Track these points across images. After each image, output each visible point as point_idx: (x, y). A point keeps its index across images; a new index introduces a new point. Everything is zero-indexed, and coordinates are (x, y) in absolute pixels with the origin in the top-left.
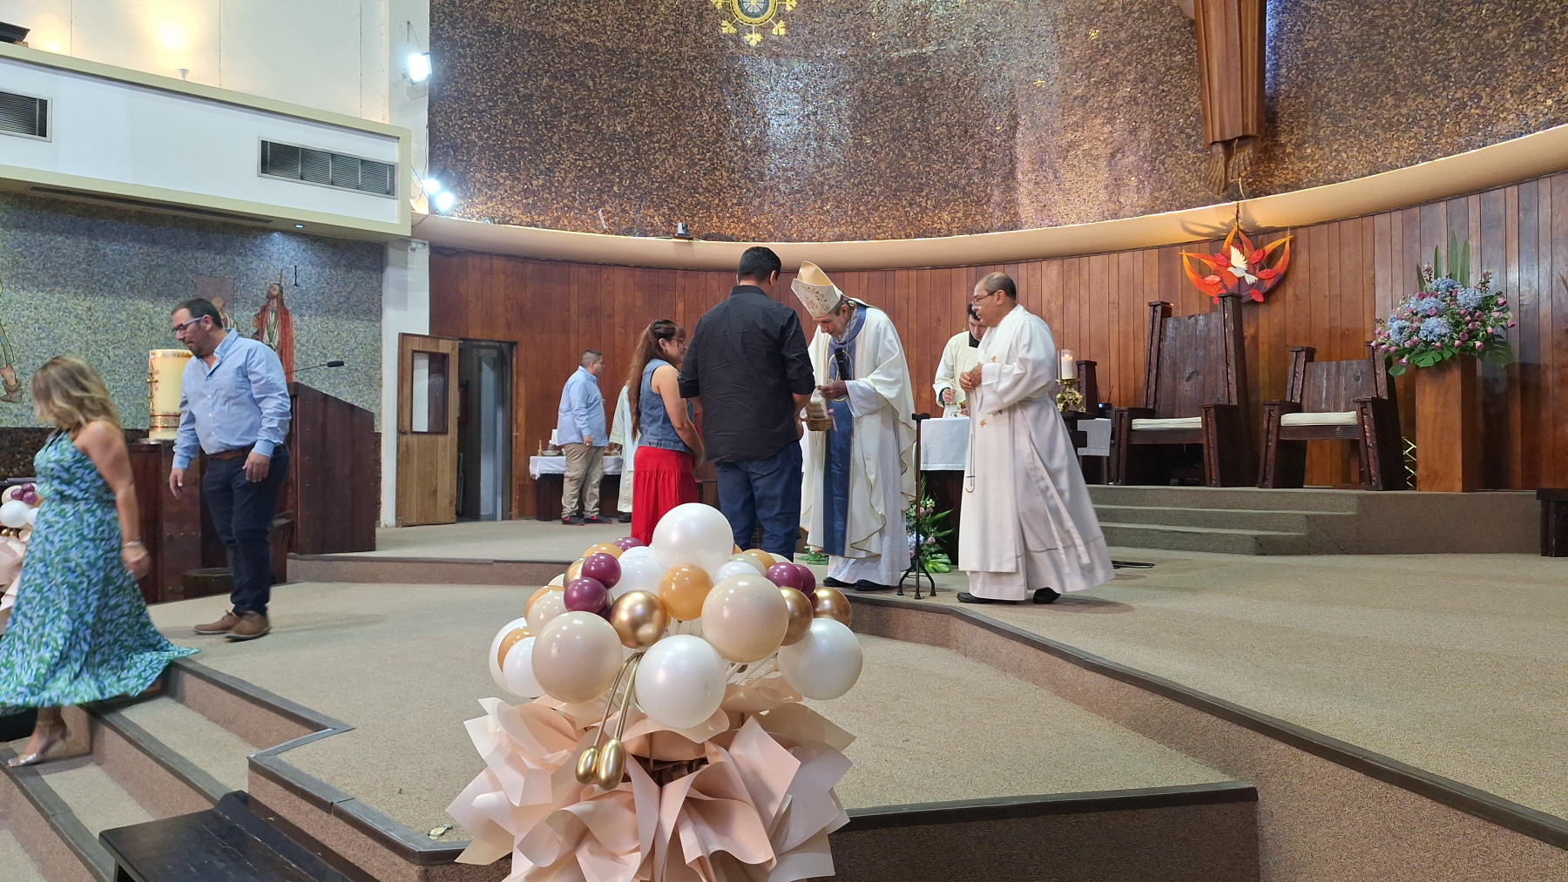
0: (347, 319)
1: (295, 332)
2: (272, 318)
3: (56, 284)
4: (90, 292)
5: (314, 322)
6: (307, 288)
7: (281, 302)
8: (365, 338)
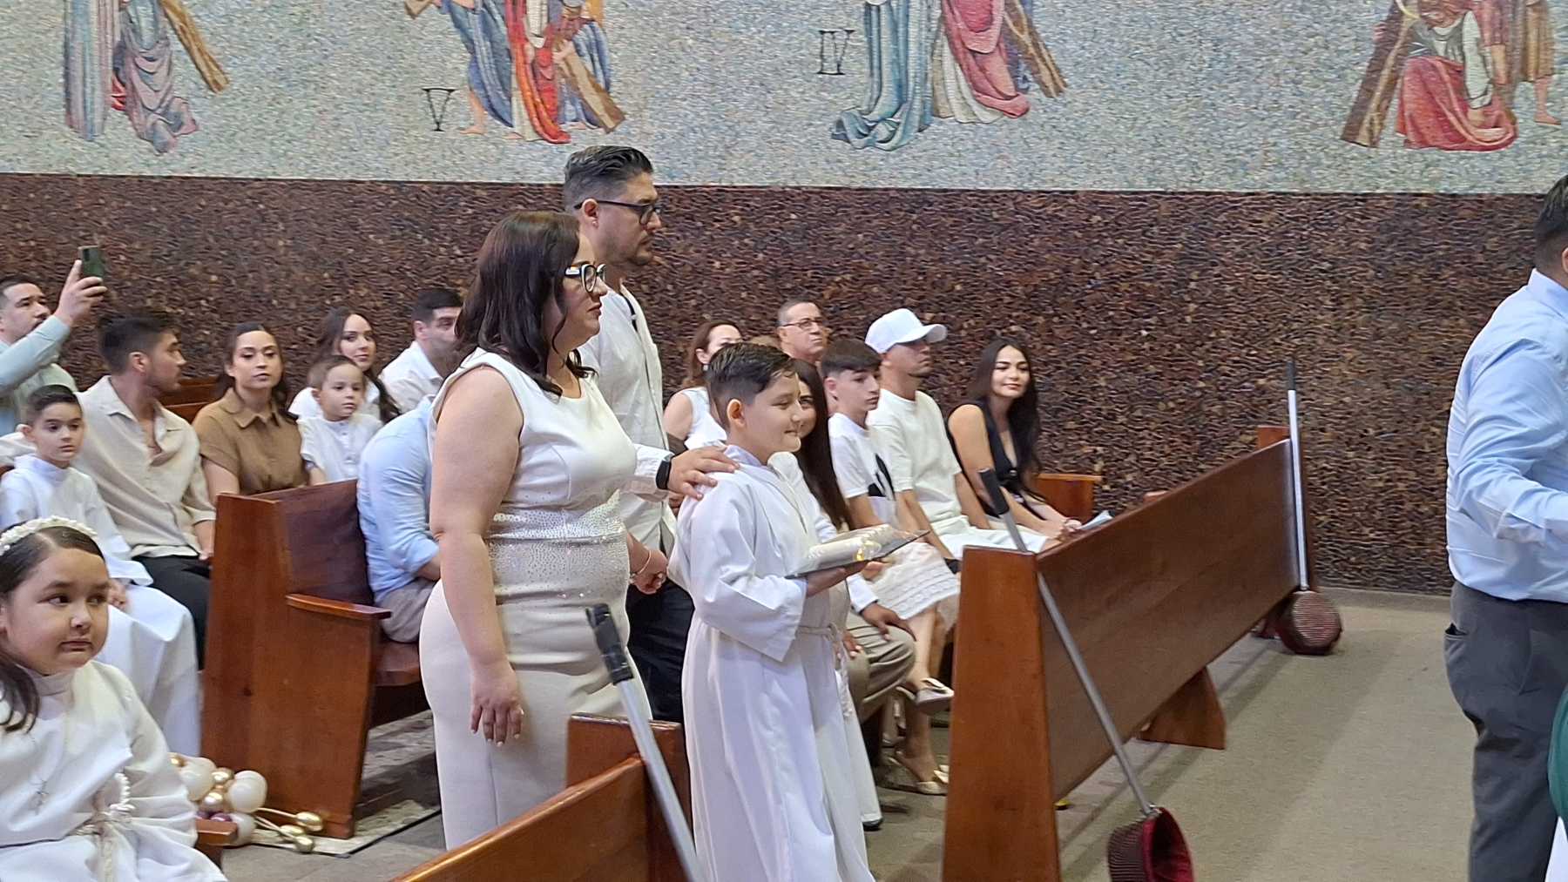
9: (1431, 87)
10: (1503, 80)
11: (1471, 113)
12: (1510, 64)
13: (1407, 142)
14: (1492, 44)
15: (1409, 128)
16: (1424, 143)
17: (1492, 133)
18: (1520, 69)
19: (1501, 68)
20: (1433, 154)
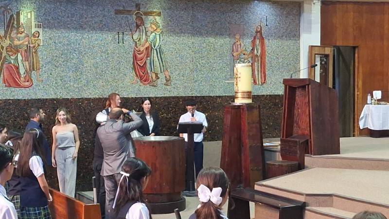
0: (286, 40)
1: (266, 48)
2: (258, 42)
3: (182, 32)
4: (193, 35)
5: (273, 42)
6: (271, 27)
7: (261, 34)
8: (294, 48)
9: (11, 72)
10: (28, 70)
11: (21, 79)
12: (30, 67)
13: (6, 86)
14: (25, 61)
15: (6, 82)
16: (10, 86)
17: (27, 84)
18: (32, 68)
19: (28, 67)
20: (13, 89)
